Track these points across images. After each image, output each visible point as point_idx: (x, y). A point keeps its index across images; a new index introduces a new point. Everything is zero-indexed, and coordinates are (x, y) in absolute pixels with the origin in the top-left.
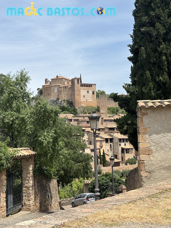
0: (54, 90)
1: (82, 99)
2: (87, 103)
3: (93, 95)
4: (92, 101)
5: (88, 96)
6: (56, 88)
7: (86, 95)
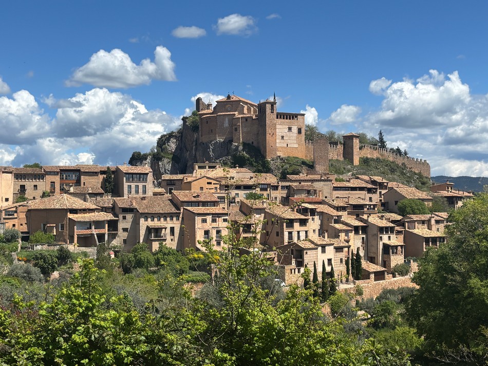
0: (223, 123)
1: (279, 143)
2: (288, 150)
3: (300, 135)
4: (297, 146)
5: (290, 137)
6: (227, 119)
7: (287, 136)
